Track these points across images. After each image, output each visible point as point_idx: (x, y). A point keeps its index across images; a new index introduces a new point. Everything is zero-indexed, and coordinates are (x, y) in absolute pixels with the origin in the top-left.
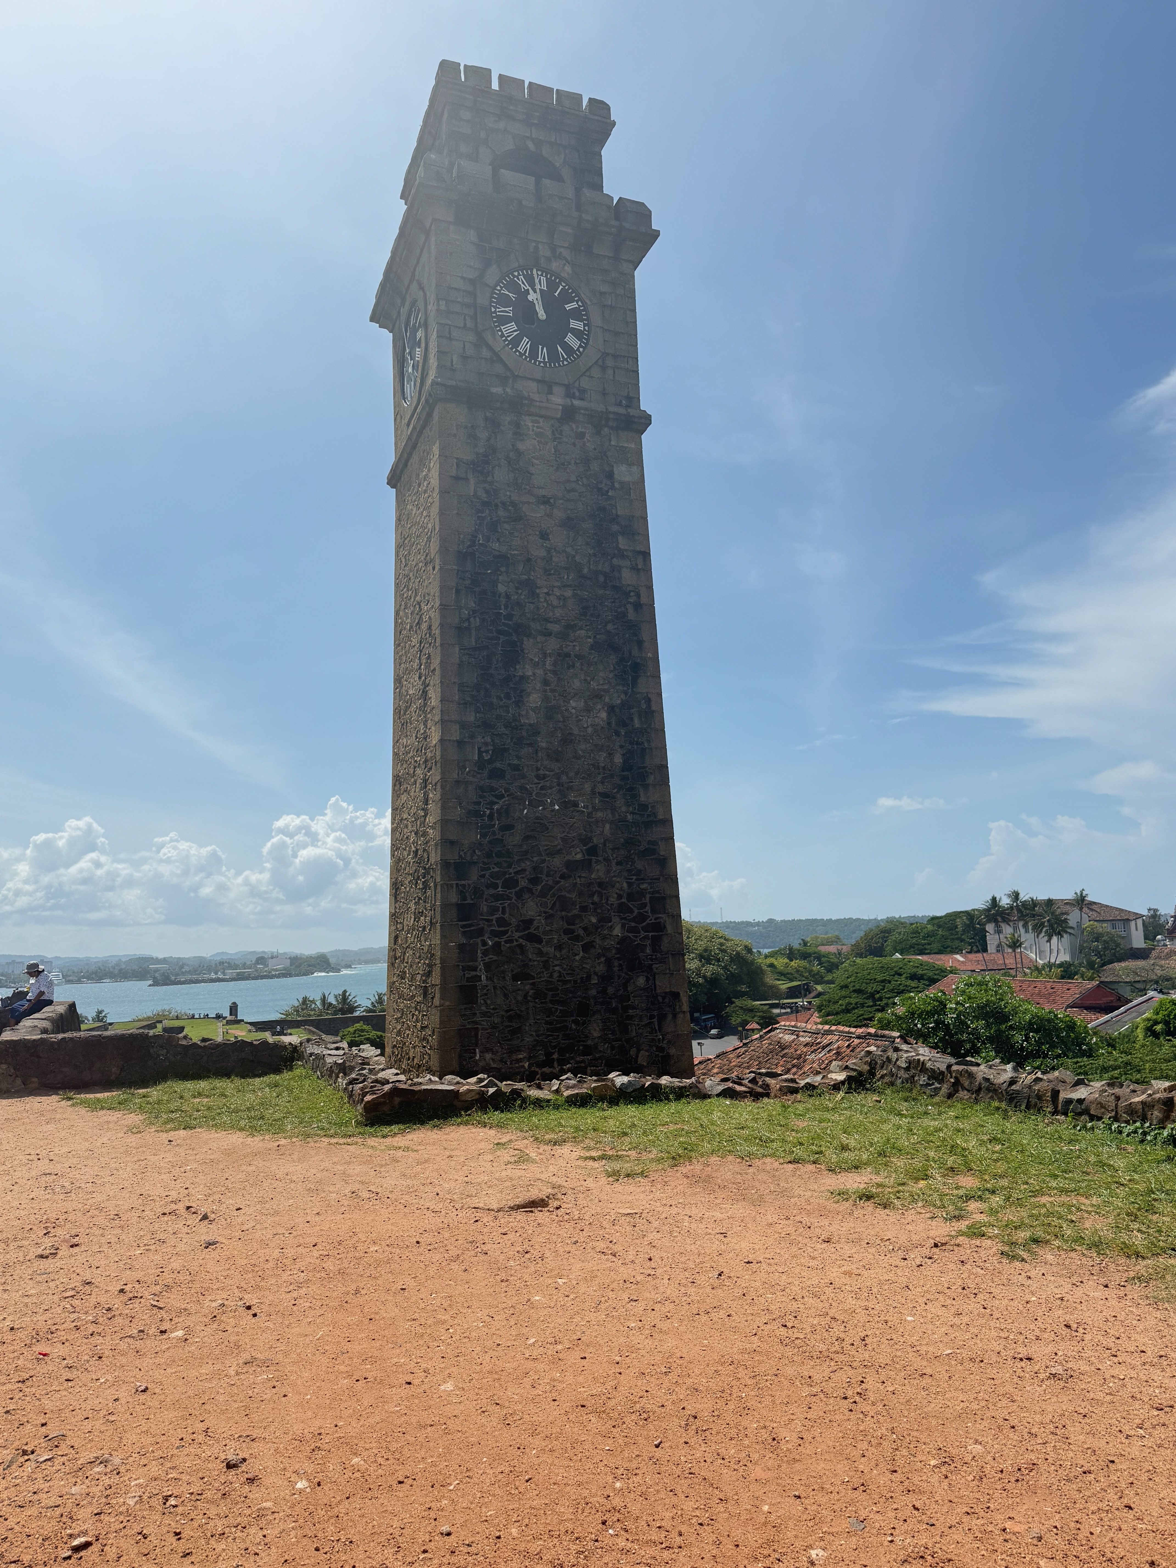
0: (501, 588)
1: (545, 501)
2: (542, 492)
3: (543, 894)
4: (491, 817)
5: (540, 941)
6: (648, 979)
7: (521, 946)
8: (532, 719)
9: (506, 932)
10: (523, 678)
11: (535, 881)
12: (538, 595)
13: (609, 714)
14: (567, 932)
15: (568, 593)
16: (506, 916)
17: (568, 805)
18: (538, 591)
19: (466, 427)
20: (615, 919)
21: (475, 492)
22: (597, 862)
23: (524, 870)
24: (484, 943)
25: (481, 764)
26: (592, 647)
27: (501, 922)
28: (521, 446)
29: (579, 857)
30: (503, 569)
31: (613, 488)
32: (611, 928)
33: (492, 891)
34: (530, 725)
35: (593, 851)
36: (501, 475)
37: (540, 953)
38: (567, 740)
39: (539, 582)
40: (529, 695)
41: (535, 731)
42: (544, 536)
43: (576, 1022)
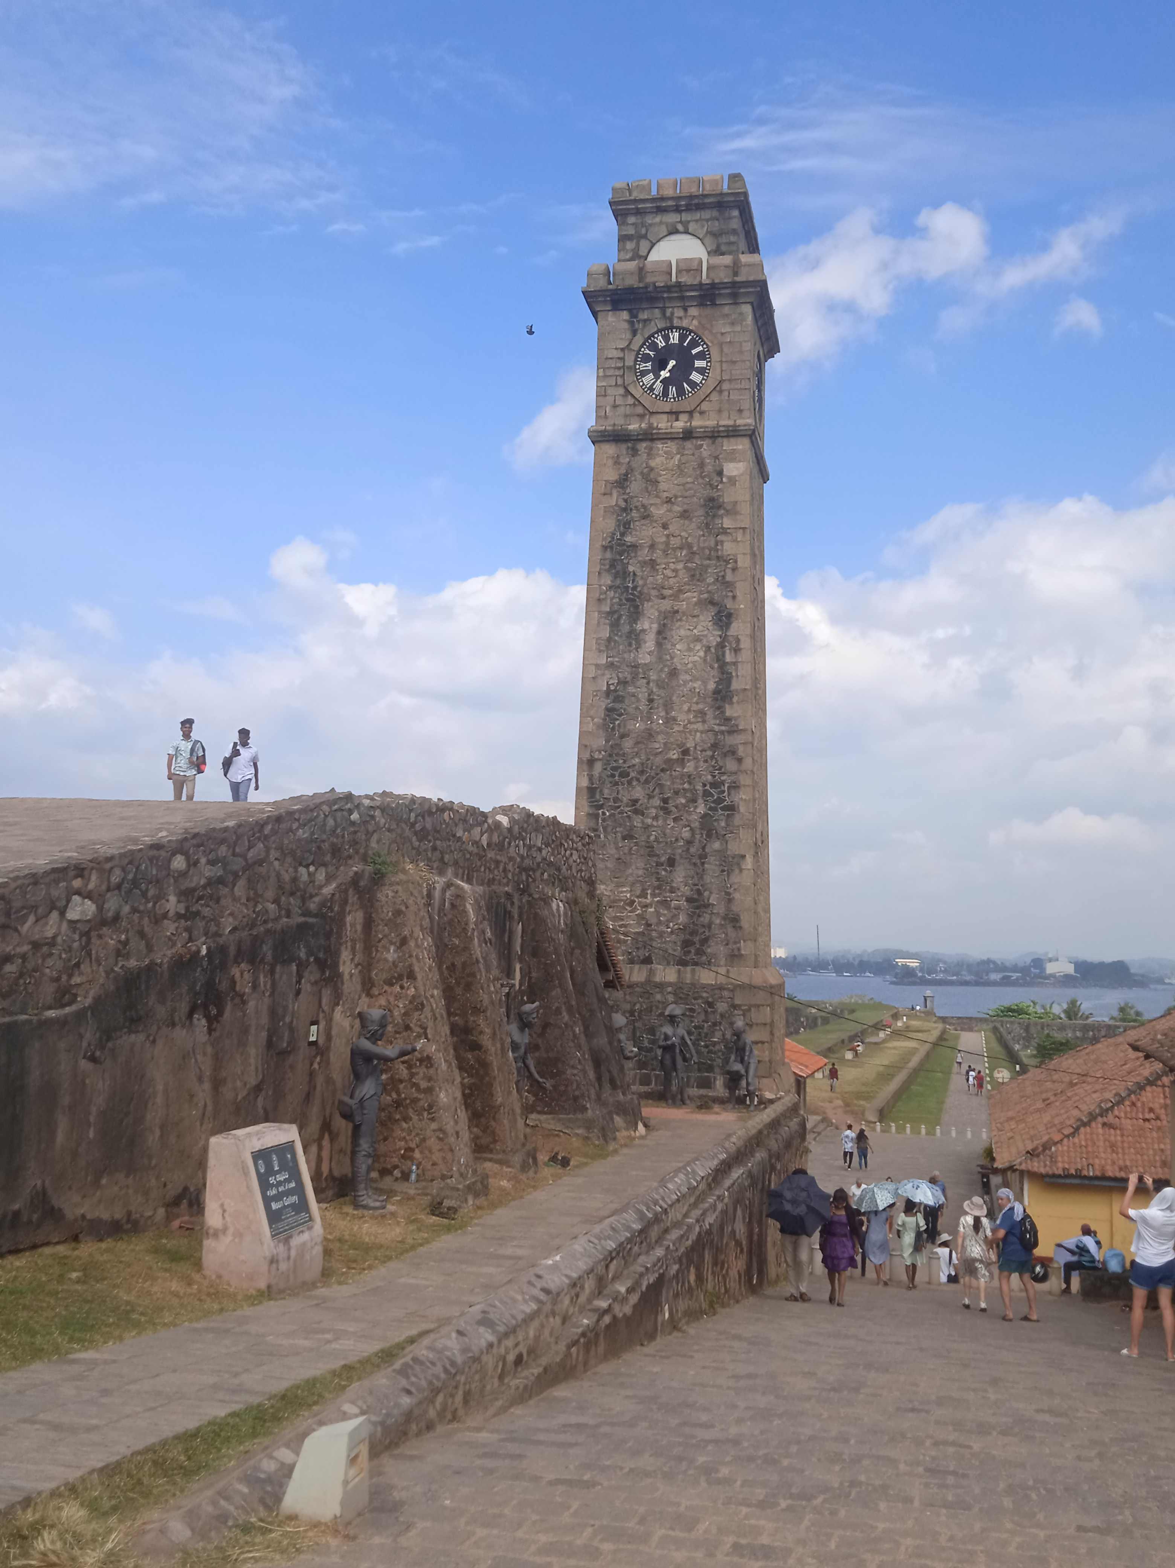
0: (631, 568)
1: (669, 501)
2: (665, 495)
3: (647, 782)
4: (613, 729)
5: (643, 815)
6: (721, 844)
7: (629, 817)
8: (647, 659)
9: (619, 807)
10: (643, 631)
11: (642, 772)
12: (657, 570)
13: (706, 652)
14: (662, 808)
15: (680, 566)
16: (620, 796)
17: (670, 721)
18: (658, 567)
19: (613, 457)
20: (700, 801)
21: (617, 501)
22: (689, 761)
23: (634, 765)
24: (604, 813)
25: (608, 693)
26: (696, 604)
27: (616, 800)
28: (652, 463)
29: (675, 757)
30: (633, 555)
31: (722, 482)
32: (696, 807)
33: (611, 779)
34: (645, 664)
35: (686, 752)
36: (635, 486)
37: (643, 822)
38: (674, 673)
39: (659, 561)
40: (645, 642)
41: (648, 667)
42: (665, 526)
43: (665, 870)
